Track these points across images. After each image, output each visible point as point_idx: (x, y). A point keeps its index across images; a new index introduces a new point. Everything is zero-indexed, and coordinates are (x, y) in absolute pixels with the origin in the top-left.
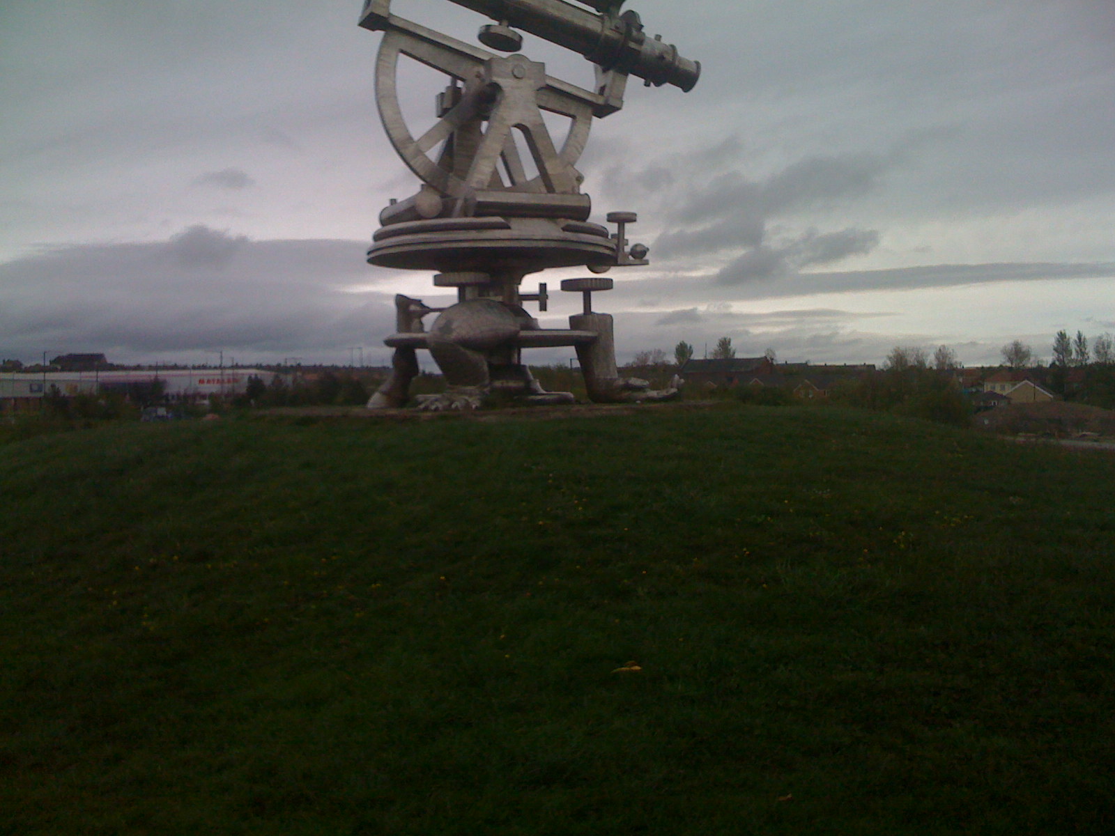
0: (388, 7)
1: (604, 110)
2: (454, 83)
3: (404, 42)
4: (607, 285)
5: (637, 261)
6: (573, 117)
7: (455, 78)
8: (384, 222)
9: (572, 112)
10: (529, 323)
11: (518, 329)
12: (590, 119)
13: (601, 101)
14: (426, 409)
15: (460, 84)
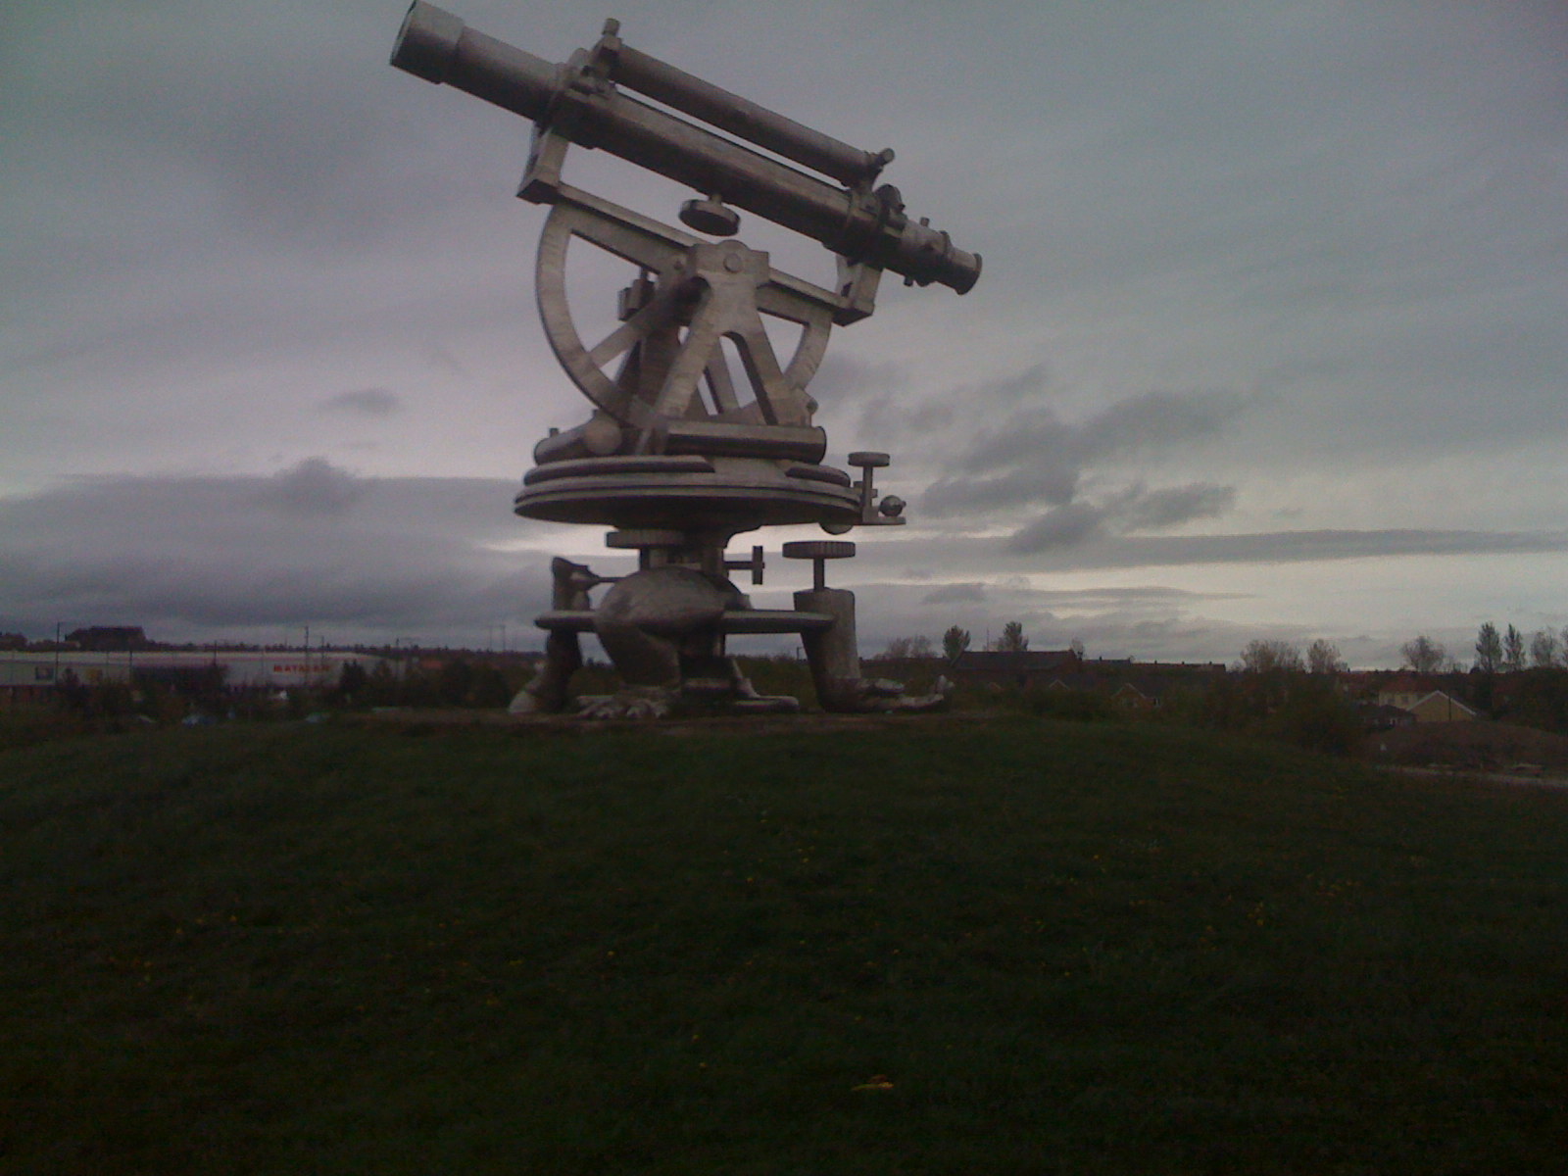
0: (557, 174)
1: (848, 314)
2: (644, 275)
3: (579, 220)
4: (847, 551)
5: (890, 519)
6: (806, 324)
7: (646, 269)
8: (539, 459)
9: (804, 318)
10: (738, 601)
11: (722, 608)
12: (830, 327)
13: (844, 304)
14: (590, 717)
15: (652, 277)
